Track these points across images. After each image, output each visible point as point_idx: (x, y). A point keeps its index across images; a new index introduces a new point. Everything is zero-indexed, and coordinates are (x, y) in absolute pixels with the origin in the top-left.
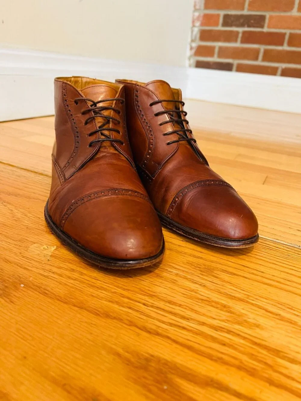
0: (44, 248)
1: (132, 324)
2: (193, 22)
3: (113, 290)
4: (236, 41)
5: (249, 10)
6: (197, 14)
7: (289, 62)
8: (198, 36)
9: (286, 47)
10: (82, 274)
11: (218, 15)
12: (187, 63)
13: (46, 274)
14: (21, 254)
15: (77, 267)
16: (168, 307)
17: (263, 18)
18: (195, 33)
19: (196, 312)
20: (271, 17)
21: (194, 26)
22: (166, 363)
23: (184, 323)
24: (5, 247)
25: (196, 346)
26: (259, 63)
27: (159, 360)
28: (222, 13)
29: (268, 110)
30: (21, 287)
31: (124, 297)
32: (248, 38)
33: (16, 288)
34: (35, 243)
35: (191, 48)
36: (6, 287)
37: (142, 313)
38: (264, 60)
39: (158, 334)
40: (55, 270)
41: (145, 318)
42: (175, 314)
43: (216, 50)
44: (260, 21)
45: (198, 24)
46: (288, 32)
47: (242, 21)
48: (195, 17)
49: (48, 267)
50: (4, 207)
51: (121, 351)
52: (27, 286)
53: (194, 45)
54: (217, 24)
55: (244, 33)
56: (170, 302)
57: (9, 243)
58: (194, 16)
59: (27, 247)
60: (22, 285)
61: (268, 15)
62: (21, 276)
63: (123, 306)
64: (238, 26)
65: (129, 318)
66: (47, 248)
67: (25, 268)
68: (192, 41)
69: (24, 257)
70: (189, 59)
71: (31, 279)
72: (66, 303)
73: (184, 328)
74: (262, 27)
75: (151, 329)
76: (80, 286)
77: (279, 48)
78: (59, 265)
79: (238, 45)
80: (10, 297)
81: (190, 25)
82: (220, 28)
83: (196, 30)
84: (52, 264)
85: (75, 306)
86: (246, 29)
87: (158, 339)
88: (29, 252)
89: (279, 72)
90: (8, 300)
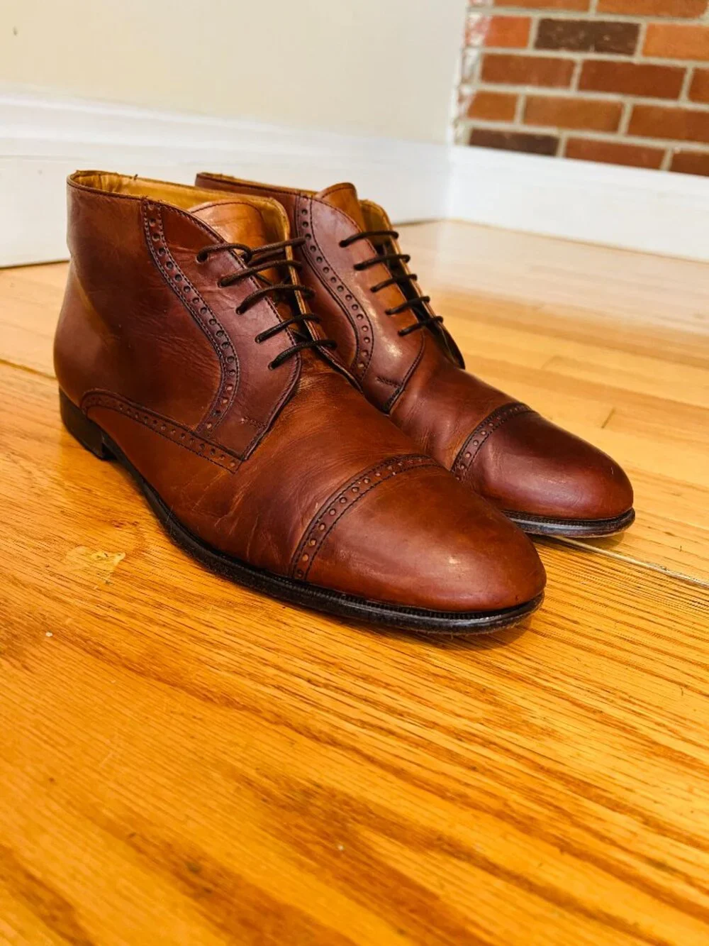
0: (99, 557)
1: (279, 720)
2: (467, 35)
3: (244, 650)
4: (567, 84)
5: (600, 10)
6: (476, 17)
7: (691, 138)
8: (478, 70)
9: (684, 103)
10: (179, 613)
11: (527, 21)
12: (450, 133)
13: (100, 612)
14: (48, 568)
15: (168, 598)
16: (361, 688)
17: (632, 30)
18: (470, 62)
19: (421, 701)
20: (651, 29)
21: (468, 45)
22: (347, 801)
23: (392, 722)
24: (14, 553)
25: (413, 769)
26: (621, 137)
27: (332, 795)
28: (536, 16)
29: (635, 252)
30: (47, 637)
31: (266, 663)
32: (596, 77)
33: (37, 640)
34: (77, 545)
35: (461, 99)
36: (15, 636)
37: (304, 699)
38: (632, 131)
39: (334, 743)
40: (121, 604)
41: (309, 709)
42: (374, 704)
43: (520, 106)
44: (624, 37)
45: (478, 40)
46: (690, 66)
47: (582, 35)
48: (472, 25)
49: (106, 598)
50: (12, 464)
51: (252, 774)
52: (58, 635)
53: (468, 91)
54: (523, 43)
55: (588, 64)
56: (365, 678)
57: (23, 543)
58: (469, 20)
59: (61, 555)
60: (49, 634)
61: (644, 23)
62: (47, 615)
63: (264, 684)
64: (571, 48)
65: (275, 709)
66: (105, 556)
67: (55, 599)
68: (465, 81)
69: (53, 574)
70: (456, 124)
71: (68, 621)
72: (141, 674)
73: (391, 733)
74: (630, 52)
75: (321, 732)
76: (172, 639)
77: (669, 104)
78: (129, 594)
79: (571, 93)
80: (22, 658)
81: (461, 41)
82: (530, 52)
83: (474, 55)
84: (114, 591)
85: (159, 679)
86: (593, 56)
87: (332, 752)
88: (64, 564)
89: (667, 161)
90: (18, 664)
